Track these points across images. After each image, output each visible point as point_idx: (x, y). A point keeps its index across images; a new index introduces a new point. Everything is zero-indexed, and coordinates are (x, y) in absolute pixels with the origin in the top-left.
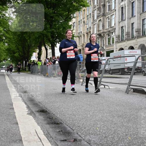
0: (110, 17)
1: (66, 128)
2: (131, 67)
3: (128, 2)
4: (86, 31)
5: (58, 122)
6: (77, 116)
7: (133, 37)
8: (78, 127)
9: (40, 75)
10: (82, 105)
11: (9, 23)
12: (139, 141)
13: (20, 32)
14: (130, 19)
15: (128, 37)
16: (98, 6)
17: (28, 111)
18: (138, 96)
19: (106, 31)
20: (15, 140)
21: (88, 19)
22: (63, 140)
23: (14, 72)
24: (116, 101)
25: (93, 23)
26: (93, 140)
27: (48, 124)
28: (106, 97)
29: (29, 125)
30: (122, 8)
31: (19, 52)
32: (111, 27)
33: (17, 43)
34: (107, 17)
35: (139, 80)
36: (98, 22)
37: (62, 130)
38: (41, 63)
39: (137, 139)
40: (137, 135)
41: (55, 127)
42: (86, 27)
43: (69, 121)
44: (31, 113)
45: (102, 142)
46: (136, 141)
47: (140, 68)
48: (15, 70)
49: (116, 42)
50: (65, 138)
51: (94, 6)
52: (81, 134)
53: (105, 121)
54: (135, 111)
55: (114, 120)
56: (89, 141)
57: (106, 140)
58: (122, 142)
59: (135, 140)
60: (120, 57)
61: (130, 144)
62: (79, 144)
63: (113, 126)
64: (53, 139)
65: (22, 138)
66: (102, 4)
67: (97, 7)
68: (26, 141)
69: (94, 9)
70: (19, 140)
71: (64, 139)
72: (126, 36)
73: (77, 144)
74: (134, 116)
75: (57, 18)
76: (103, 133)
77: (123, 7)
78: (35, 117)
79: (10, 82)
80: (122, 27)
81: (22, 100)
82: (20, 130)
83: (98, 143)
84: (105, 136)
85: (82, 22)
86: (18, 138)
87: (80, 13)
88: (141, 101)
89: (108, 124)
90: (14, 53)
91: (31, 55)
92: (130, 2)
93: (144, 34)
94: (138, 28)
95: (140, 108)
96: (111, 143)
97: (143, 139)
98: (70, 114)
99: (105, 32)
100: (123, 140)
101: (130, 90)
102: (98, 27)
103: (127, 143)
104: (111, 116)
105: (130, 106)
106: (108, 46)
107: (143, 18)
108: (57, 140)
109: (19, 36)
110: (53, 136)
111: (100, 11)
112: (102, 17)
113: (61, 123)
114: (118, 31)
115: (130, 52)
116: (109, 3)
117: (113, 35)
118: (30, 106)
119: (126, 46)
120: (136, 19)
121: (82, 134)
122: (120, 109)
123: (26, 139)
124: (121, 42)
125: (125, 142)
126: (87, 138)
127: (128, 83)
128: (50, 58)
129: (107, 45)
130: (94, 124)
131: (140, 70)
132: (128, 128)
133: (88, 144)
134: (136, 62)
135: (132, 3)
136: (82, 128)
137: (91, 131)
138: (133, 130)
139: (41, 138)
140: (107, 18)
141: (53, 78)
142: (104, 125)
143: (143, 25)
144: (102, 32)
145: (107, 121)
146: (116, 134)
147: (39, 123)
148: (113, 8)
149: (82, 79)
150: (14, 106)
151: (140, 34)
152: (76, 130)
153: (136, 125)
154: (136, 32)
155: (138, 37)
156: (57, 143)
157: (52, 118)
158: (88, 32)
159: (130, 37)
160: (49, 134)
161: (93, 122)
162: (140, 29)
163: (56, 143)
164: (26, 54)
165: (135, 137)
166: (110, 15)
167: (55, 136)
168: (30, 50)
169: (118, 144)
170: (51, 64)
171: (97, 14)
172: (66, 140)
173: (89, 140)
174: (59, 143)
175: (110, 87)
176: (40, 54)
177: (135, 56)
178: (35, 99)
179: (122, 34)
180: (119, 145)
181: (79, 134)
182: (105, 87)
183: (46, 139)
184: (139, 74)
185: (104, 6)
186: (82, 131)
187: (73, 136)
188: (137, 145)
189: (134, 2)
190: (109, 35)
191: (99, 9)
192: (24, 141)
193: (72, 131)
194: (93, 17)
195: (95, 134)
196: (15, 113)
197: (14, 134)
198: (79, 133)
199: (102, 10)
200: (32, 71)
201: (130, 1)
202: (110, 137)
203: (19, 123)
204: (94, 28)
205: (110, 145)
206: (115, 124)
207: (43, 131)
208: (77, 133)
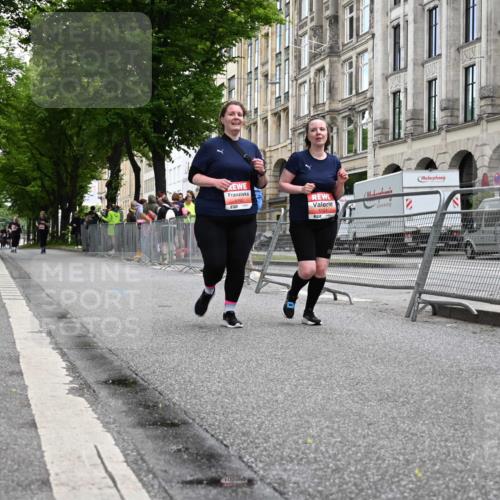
0: (354, 59)
1: (204, 439)
2: (424, 231)
3: (415, 8)
4: (271, 106)
5: (175, 418)
6: (238, 398)
7: (433, 127)
8: (244, 434)
9: (113, 258)
10: (257, 361)
11: (9, 79)
12: (451, 485)
13: (47, 110)
14: (423, 65)
15: (415, 126)
16: (312, 20)
17: (71, 382)
18: (450, 330)
19: (339, 106)
20: (24, 484)
21: (280, 65)
22: (191, 483)
23: (24, 247)
24: (373, 345)
25: (296, 80)
26: (294, 479)
27: (141, 424)
28: (341, 334)
29: (75, 428)
30: (396, 28)
31: (41, 179)
32: (358, 94)
33: (37, 149)
34: (343, 58)
35: (451, 274)
36: (312, 74)
37: (189, 445)
38: (118, 214)
39: (444, 476)
40: (442, 461)
41: (165, 437)
42: (273, 93)
43: (212, 415)
44: (82, 388)
45: (325, 487)
46: (441, 482)
47: (457, 232)
48: (28, 239)
49: (375, 145)
50: (199, 476)
51: (300, 20)
52: (253, 460)
53: (337, 414)
54: (439, 382)
55: (366, 412)
56: (279, 484)
57: (337, 481)
58: (393, 487)
59: (438, 479)
60: (389, 195)
61: (419, 493)
62: (245, 493)
63: (363, 430)
64: (155, 476)
65: (49, 475)
66: (328, 13)
67: (310, 25)
68: (62, 484)
69: (300, 33)
70: (37, 480)
71: (196, 477)
72: (409, 124)
73: (237, 494)
74: (434, 398)
75: (172, 61)
76: (330, 457)
77: (398, 25)
78: (94, 401)
79: (12, 280)
80: (396, 94)
81: (51, 343)
82: (44, 448)
83: (310, 490)
84: (336, 465)
85: (259, 76)
86: (35, 474)
87: (251, 44)
88: (460, 346)
89: (344, 424)
90: (26, 182)
91: (84, 190)
92: (424, 9)
93: (469, 118)
94: (450, 96)
95: (454, 369)
96: (357, 491)
97: (462, 475)
98: (215, 391)
99: (338, 112)
100: (396, 479)
101: (423, 308)
102: (313, 92)
103: (411, 489)
104: (356, 399)
105: (421, 363)
106: (347, 157)
107: (468, 63)
108: (171, 481)
109: (41, 123)
110: (158, 467)
111: (321, 39)
112: (327, 60)
113: (185, 423)
114: (383, 107)
115: (424, 178)
116: (351, 11)
117: (366, 122)
118: (79, 364)
119: (409, 159)
120: (444, 67)
121: (256, 460)
122: (386, 374)
123: (63, 478)
124: (392, 145)
125: (404, 486)
126: (275, 473)
127: (413, 284)
128: (150, 198)
129: (345, 154)
130: (298, 427)
131: (455, 239)
132: (415, 438)
133: (276, 494)
134: (442, 214)
135: (430, 11)
136: (258, 438)
137: (289, 451)
138: (429, 446)
139: (114, 473)
140: (344, 62)
141: (159, 267)
142: (332, 429)
143: (467, 85)
144: (327, 109)
145: (343, 416)
146: (371, 460)
147: (107, 423)
148: (365, 28)
149: (258, 270)
150: (23, 366)
151: (458, 117)
152: (235, 448)
153: (442, 428)
154: (442, 110)
155: (451, 127)
156: (171, 492)
157: (155, 405)
158: (280, 109)
159: (422, 126)
160: (142, 459)
161: (294, 418)
162: (458, 100)
163: (166, 491)
164: (66, 186)
165: (437, 467)
166: (353, 54)
167: (164, 469)
168: (80, 171)
169: (378, 494)
170: (153, 219)
171: (311, 48)
172: (199, 482)
173: (281, 479)
174: (176, 492)
175: (354, 300)
176: (113, 187)
177: (437, 192)
178: (95, 340)
179: (397, 117)
180: (383, 496)
181: (245, 460)
182: (336, 299)
183: (133, 477)
184: (451, 252)
185: (335, 20)
186: (258, 451)
187: (225, 468)
188: (443, 497)
189: (435, 8)
190: (350, 122)
191: (317, 31)
192: (57, 485)
193: (221, 450)
194: (298, 57)
195: (301, 459)
196: (25, 388)
197: (24, 460)
198: (248, 457)
199: (328, 34)
200: (88, 245)
201: (423, 6)
202: (353, 469)
203: (38, 425)
204: (298, 97)
205: (353, 496)
206: (370, 424)
207: (122, 452)
208: (240, 458)
